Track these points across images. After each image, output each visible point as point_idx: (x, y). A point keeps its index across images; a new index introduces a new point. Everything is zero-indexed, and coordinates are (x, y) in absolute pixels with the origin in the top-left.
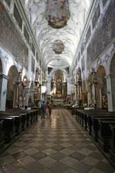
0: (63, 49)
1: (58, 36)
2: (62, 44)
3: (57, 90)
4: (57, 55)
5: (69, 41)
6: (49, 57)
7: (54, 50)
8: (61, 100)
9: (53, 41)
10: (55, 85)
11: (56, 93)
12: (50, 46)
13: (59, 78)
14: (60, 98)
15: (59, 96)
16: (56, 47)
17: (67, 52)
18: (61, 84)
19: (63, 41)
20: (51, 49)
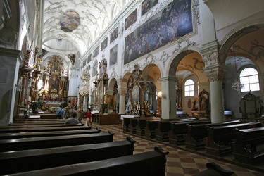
0: (77, 26)
1: (76, 5)
2: (78, 19)
3: (52, 87)
4: (63, 33)
5: (91, 17)
6: (49, 32)
7: (62, 24)
8: (56, 103)
9: (64, 9)
10: (47, 78)
11: (50, 92)
12: (58, 15)
13: (55, 68)
14: (56, 100)
15: (54, 96)
16: (66, 20)
17: (81, 31)
18: (58, 78)
19: (81, 15)
20: (57, 21)
